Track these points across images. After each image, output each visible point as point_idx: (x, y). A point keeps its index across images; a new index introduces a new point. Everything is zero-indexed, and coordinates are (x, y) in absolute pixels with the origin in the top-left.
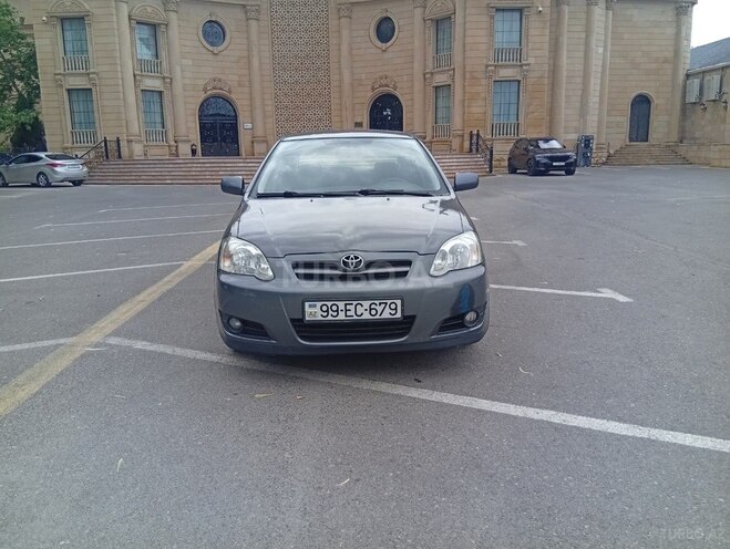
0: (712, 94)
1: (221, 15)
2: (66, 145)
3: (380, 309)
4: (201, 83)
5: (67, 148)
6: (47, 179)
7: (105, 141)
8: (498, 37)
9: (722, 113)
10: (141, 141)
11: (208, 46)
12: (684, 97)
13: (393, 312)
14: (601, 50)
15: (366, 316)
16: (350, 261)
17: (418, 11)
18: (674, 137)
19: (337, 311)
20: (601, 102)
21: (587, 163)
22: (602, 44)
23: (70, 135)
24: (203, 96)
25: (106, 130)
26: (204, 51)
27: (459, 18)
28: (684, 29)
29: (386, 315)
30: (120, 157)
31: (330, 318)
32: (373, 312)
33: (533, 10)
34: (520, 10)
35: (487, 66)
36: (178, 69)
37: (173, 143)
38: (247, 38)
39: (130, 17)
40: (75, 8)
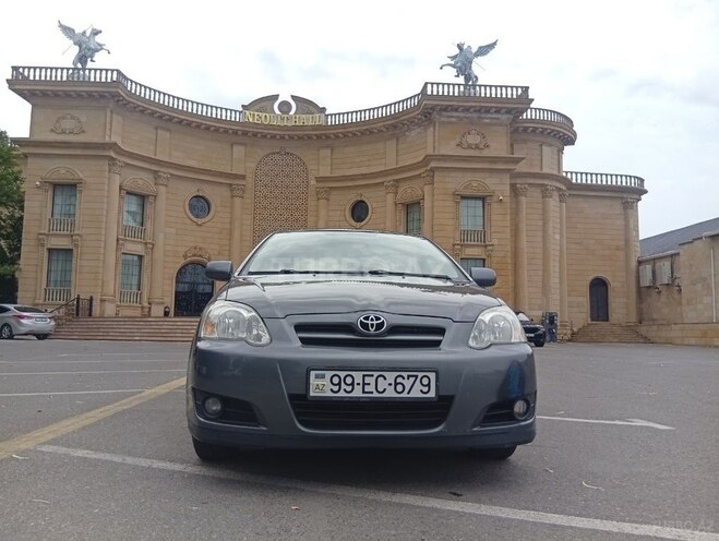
0: (665, 278)
1: (207, 192)
2: (37, 301)
3: (408, 384)
4: (182, 250)
5: (38, 305)
6: (11, 331)
7: (78, 298)
8: (463, 221)
9: (676, 296)
10: (113, 301)
11: (192, 217)
12: (638, 282)
13: (426, 389)
14: (557, 237)
15: (390, 393)
16: (370, 322)
17: (390, 197)
18: (633, 318)
19: (352, 384)
20: (561, 283)
21: (553, 339)
22: (558, 231)
23: (43, 291)
24: (182, 262)
25: (81, 288)
26: (188, 221)
27: (427, 204)
28: (631, 221)
29: (416, 393)
30: (90, 315)
31: (342, 394)
32: (400, 388)
33: (495, 199)
34: (483, 199)
35: (454, 245)
36: (161, 236)
37: (146, 304)
38: (231, 213)
39: (121, 188)
40: (68, 176)
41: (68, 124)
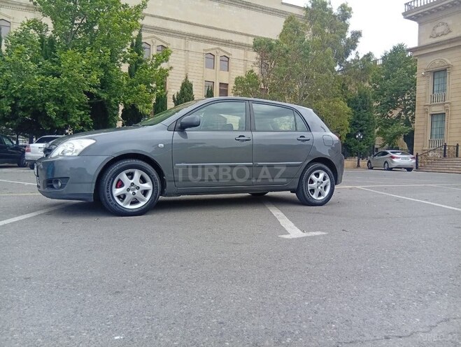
6: (388, 166)
7: (445, 146)
40: (441, 64)
41: (440, 30)
